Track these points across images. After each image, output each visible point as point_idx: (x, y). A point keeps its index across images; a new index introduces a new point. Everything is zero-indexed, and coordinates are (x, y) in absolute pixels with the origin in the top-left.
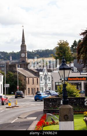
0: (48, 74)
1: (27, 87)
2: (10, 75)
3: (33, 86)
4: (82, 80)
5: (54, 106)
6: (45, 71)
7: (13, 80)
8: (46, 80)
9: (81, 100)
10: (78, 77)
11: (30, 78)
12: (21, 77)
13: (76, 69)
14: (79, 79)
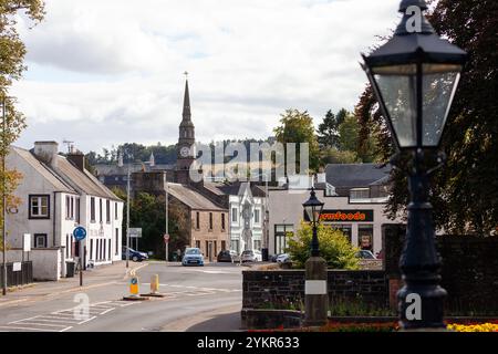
0: (253, 202)
1: (194, 239)
2: (145, 201)
3: (210, 236)
4: (353, 220)
5: (278, 297)
6: (246, 193)
7: (153, 216)
8: (247, 219)
9: (369, 280)
10: (342, 211)
11: (201, 213)
12: (175, 208)
13: (333, 188)
14: (344, 216)
